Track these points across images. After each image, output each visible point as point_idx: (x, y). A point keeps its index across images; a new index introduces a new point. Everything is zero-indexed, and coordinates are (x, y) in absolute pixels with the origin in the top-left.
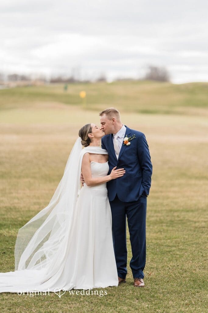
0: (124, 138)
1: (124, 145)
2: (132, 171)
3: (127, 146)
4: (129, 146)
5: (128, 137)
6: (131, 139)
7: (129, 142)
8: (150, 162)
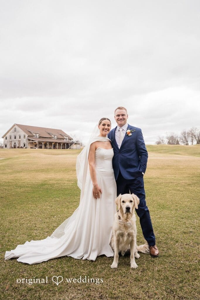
0: (127, 130)
1: (127, 135)
2: (130, 155)
3: (129, 136)
4: (130, 136)
5: (130, 130)
6: (132, 132)
7: (131, 133)
8: (145, 149)
